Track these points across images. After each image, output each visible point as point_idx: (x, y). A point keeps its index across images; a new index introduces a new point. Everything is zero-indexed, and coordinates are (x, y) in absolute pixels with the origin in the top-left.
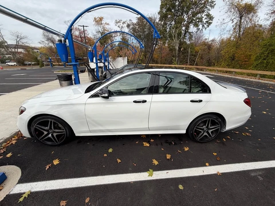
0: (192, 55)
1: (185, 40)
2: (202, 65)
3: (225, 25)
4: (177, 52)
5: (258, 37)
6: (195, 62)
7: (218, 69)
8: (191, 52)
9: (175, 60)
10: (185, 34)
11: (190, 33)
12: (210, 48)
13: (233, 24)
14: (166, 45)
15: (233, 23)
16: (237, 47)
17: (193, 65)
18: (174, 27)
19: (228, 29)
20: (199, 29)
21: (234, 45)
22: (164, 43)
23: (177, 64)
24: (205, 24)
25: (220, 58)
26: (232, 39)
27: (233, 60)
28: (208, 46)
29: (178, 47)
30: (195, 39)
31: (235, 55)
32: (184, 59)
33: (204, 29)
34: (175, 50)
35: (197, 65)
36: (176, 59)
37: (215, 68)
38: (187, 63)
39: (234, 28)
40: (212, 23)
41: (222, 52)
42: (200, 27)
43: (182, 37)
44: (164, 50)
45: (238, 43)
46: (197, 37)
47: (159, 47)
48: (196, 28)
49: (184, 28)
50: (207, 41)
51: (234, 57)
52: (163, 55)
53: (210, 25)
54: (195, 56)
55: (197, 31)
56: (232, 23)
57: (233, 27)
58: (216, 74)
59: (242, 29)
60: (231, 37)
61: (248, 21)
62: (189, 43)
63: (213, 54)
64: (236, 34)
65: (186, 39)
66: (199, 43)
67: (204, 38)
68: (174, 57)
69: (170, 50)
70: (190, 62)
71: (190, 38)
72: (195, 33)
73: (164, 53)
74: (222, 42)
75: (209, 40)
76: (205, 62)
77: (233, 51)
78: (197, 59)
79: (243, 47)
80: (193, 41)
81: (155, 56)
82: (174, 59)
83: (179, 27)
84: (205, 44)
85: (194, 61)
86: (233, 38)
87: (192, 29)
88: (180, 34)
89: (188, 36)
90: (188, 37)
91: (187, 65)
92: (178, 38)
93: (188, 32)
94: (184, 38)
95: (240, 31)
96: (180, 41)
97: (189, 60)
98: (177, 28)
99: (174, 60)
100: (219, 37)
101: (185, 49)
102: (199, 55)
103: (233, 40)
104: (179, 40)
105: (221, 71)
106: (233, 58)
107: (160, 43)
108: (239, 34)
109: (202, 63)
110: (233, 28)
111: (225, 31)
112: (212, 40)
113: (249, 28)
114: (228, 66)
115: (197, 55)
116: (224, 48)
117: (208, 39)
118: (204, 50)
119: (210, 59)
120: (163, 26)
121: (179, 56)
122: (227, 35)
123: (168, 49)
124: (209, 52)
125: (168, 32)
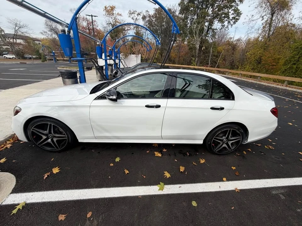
0: (214, 56)
1: (207, 38)
2: (224, 68)
3: (254, 22)
4: (197, 51)
5: (289, 39)
6: (216, 64)
7: (242, 72)
8: (213, 52)
9: (195, 61)
10: (208, 30)
11: (213, 30)
12: (235, 48)
13: (263, 21)
14: (186, 43)
15: (263, 20)
16: (264, 49)
17: (214, 68)
18: (196, 22)
19: (256, 27)
20: (223, 26)
21: (262, 47)
22: (183, 40)
23: (197, 65)
24: (231, 20)
25: (245, 60)
26: (260, 39)
27: (259, 63)
28: (233, 46)
29: (199, 45)
30: (219, 37)
31: (262, 58)
32: (205, 60)
33: (230, 26)
34: (195, 48)
35: (218, 67)
36: (195, 59)
37: (239, 72)
38: (208, 64)
39: (263, 27)
40: (239, 19)
41: (248, 53)
42: (226, 23)
43: (204, 34)
44: (183, 48)
45: (266, 44)
46: (221, 35)
47: (177, 44)
48: (221, 24)
49: (207, 24)
50: (231, 40)
51: (260, 60)
52: (182, 54)
53: (237, 22)
54: (217, 57)
55: (222, 28)
56: (262, 20)
57: (263, 26)
58: (239, 78)
59: (272, 29)
60: (259, 37)
61: (280, 20)
62: (211, 41)
63: (237, 55)
64: (265, 33)
65: (208, 37)
66: (223, 43)
67: (229, 37)
68: (193, 57)
69: (190, 49)
70: (212, 63)
71: (213, 36)
72: (218, 30)
73: (182, 52)
74: (249, 42)
75: (234, 40)
76: (228, 64)
77: (260, 53)
78: (219, 61)
79: (272, 48)
80: (216, 40)
81: (173, 55)
82: (194, 59)
83: (202, 22)
84: (229, 43)
85: (215, 62)
86: (261, 37)
87: (217, 25)
88: (202, 30)
89: (211, 33)
90: (211, 34)
91: (207, 67)
92: (200, 35)
93: (211, 28)
94: (206, 36)
95: (270, 30)
96: (202, 38)
97: (210, 61)
98: (198, 23)
99: (193, 61)
100: (246, 37)
101: (206, 48)
102: (222, 55)
103: (261, 40)
104: (201, 37)
105: (244, 75)
106: (259, 62)
107: (179, 41)
108: (269, 34)
109: (224, 65)
110: (262, 27)
111: (253, 30)
112: (237, 40)
113: (280, 28)
114: (253, 70)
115: (220, 56)
116: (250, 50)
117: (233, 38)
118: (228, 51)
119: (233, 61)
120: (183, 20)
121: (199, 57)
122: (255, 34)
123: (187, 48)
124: (233, 53)
125: (188, 27)
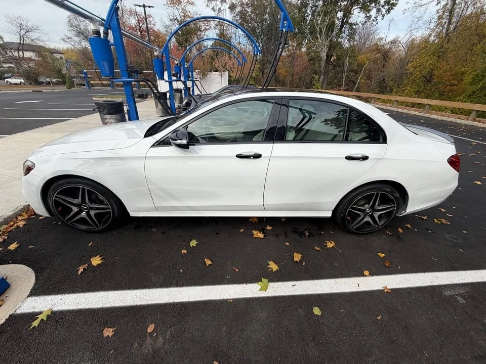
0: (352, 71)
1: (340, 40)
2: (368, 92)
3: (422, 9)
4: (323, 63)
5: (484, 37)
6: (355, 84)
7: (398, 98)
8: (350, 64)
9: (319, 81)
10: (342, 27)
11: (351, 25)
12: (387, 57)
13: (439, 7)
14: (304, 49)
15: (439, 5)
16: (439, 57)
17: (352, 91)
18: (322, 12)
19: (426, 18)
20: (369, 18)
21: (435, 53)
22: (300, 45)
23: (322, 88)
24: (383, 6)
25: (404, 77)
26: (432, 38)
27: (429, 81)
28: (384, 54)
29: (325, 54)
30: (360, 38)
31: (434, 71)
32: (335, 79)
33: (380, 18)
34: (319, 59)
35: (358, 90)
36: (320, 77)
37: (393, 98)
38: (340, 85)
39: (439, 17)
40: (397, 4)
41: (409, 65)
42: (373, 12)
43: (334, 33)
44: (299, 59)
45: (442, 47)
46: (364, 34)
47: (290, 53)
48: (364, 15)
49: (340, 15)
50: (381, 43)
51: (431, 76)
52: (296, 69)
53: (392, 9)
54: (356, 72)
55: (366, 22)
56: (437, 5)
57: (438, 14)
58: (393, 109)
59: (454, 20)
60: (430, 35)
61: (469, 3)
62: (347, 45)
63: (392, 69)
64: (441, 28)
65: (342, 38)
66: (367, 47)
67: (378, 37)
68: (316, 75)
69: (310, 60)
70: (347, 84)
71: (351, 36)
72: (360, 25)
73: (298, 65)
74: (411, 45)
75: (387, 41)
76: (375, 85)
77: (430, 64)
78: (360, 80)
79: (451, 55)
80: (355, 43)
81: (282, 71)
82: (317, 77)
83: (331, 11)
84: (378, 49)
85: (353, 82)
86: (434, 36)
87: (357, 16)
88: (331, 27)
89: (346, 31)
90: (347, 33)
91: (339, 90)
92: (327, 36)
93: (347, 22)
94: (338, 36)
95: (450, 23)
96: (331, 41)
97: (344, 80)
98: (326, 13)
99: (316, 81)
100: (408, 35)
101: (338, 58)
102: (365, 71)
103: (434, 41)
104: (329, 39)
105: (402, 103)
106: (428, 79)
107: (293, 46)
108: (448, 29)
109: (369, 87)
110: (436, 17)
111: (421, 22)
112: (391, 42)
113: (469, 17)
114: (418, 94)
115: (361, 71)
116: (413, 59)
117: (384, 39)
118: (375, 61)
119: (384, 80)
120: (300, 10)
121: (326, 73)
122: (423, 30)
123: (306, 58)
124: (384, 65)
125: (308, 22)
